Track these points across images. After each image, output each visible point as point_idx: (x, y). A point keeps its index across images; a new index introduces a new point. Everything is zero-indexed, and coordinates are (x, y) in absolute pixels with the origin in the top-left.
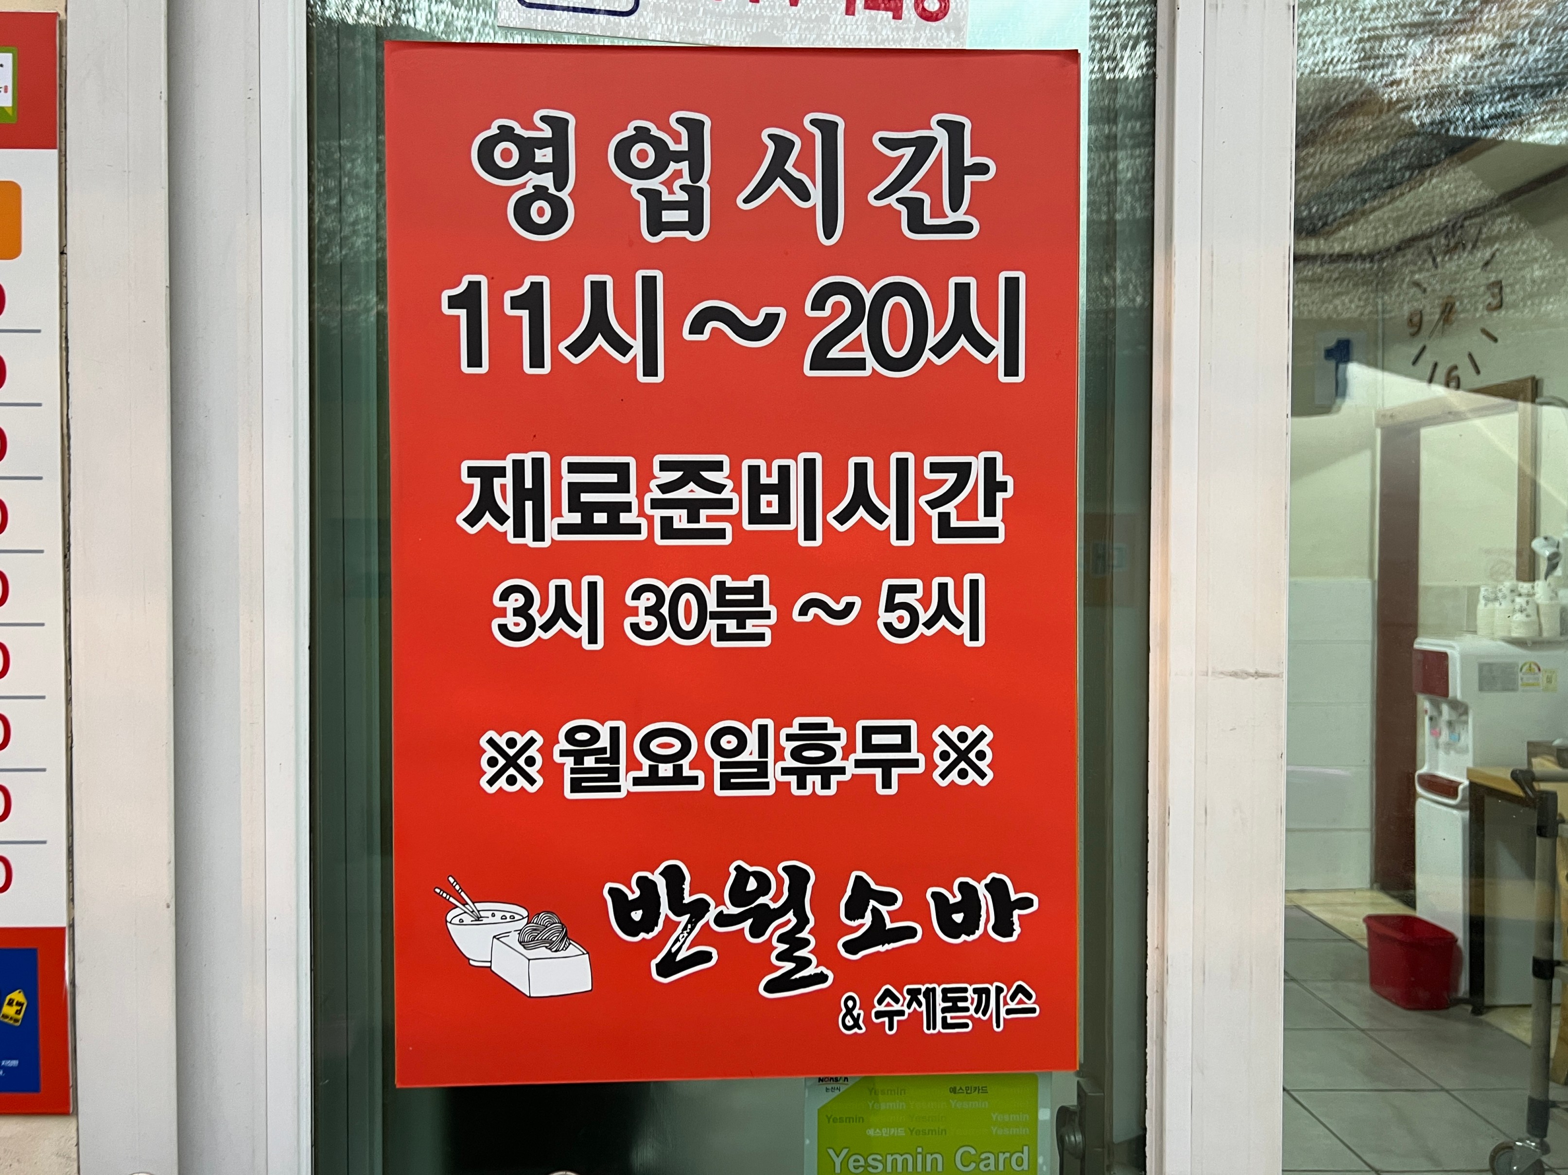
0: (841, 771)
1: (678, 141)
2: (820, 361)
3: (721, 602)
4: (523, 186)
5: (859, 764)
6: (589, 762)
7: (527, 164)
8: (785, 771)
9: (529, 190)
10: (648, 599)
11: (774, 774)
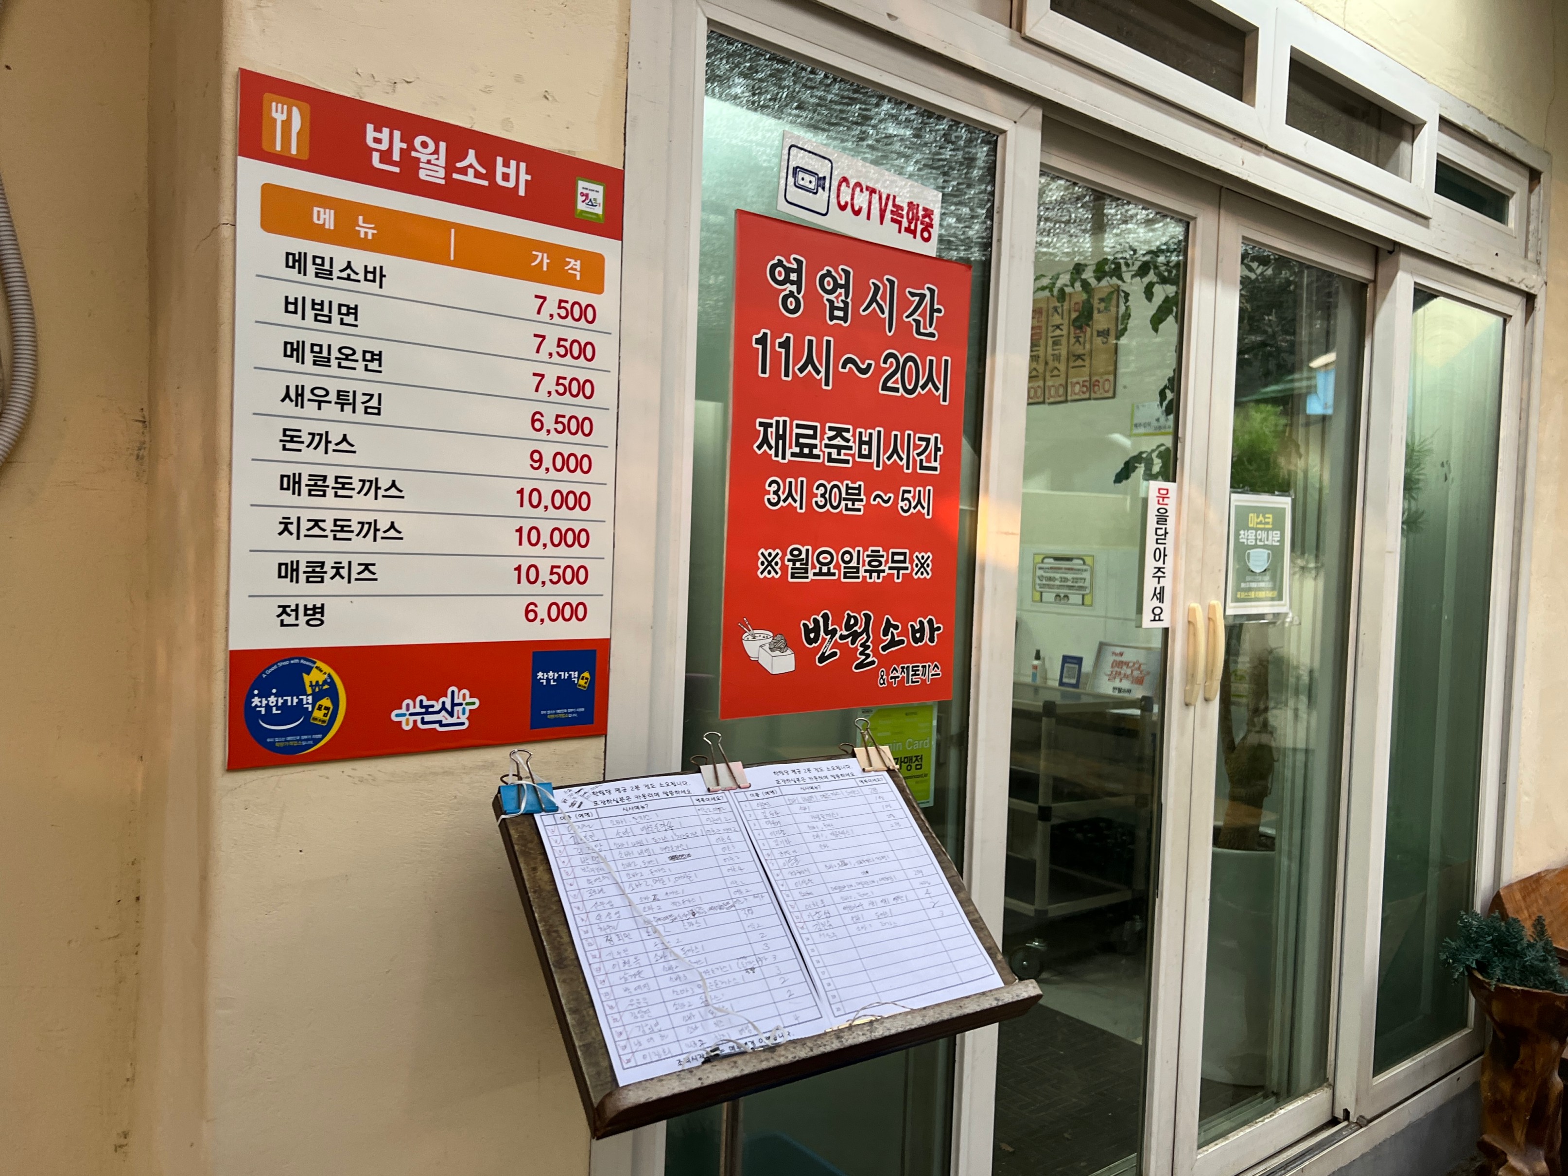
0: (883, 571)
1: (841, 279)
2: (885, 388)
3: (847, 494)
4: (785, 290)
5: (890, 568)
6: (798, 565)
7: (787, 281)
8: (866, 571)
9: (787, 292)
10: (822, 490)
11: (862, 573)
